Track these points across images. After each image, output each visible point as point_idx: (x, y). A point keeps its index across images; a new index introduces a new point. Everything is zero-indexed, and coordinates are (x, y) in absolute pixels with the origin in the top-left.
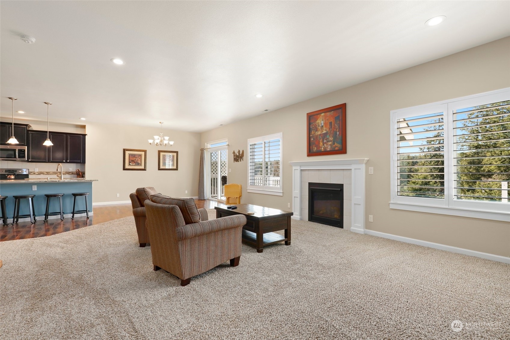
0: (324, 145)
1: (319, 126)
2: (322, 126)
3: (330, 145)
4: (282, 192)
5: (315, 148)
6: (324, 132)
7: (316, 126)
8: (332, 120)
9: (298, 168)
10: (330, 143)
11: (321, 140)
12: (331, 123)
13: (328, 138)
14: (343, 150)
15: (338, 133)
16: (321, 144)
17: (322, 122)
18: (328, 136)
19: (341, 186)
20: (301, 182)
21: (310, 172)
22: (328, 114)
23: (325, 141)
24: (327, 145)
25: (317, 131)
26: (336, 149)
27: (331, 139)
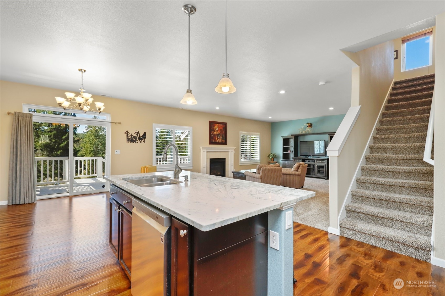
0: (218, 139)
1: (215, 129)
2: (217, 130)
3: (221, 140)
4: (192, 166)
5: (214, 141)
6: (218, 133)
7: (214, 129)
8: (222, 128)
9: (206, 151)
10: (221, 139)
11: (217, 137)
12: (221, 130)
13: (220, 137)
14: (225, 143)
15: (224, 135)
16: (217, 139)
17: (217, 128)
18: (220, 136)
19: (225, 159)
20: (207, 158)
21: (210, 153)
22: (220, 125)
23: (218, 138)
24: (219, 140)
25: (214, 132)
26: (223, 142)
27: (221, 137)
